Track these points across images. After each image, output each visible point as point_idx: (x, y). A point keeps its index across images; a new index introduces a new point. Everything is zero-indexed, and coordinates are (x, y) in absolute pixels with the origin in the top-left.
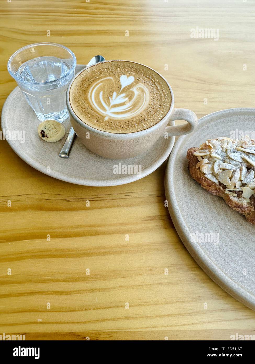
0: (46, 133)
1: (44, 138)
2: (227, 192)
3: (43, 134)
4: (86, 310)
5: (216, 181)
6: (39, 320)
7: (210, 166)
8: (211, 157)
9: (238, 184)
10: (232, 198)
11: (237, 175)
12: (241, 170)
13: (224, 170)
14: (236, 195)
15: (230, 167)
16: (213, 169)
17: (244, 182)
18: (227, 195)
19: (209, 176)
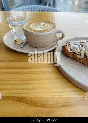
0: (17, 40)
1: (16, 42)
2: (76, 55)
3: (15, 41)
4: (22, 90)
5: (72, 52)
6: (4, 92)
7: (69, 47)
8: (69, 44)
9: (79, 51)
10: (78, 57)
11: (78, 48)
12: (80, 47)
13: (74, 47)
14: (79, 55)
15: (76, 46)
16: (70, 48)
17: (81, 50)
18: (76, 56)
19: (69, 51)
